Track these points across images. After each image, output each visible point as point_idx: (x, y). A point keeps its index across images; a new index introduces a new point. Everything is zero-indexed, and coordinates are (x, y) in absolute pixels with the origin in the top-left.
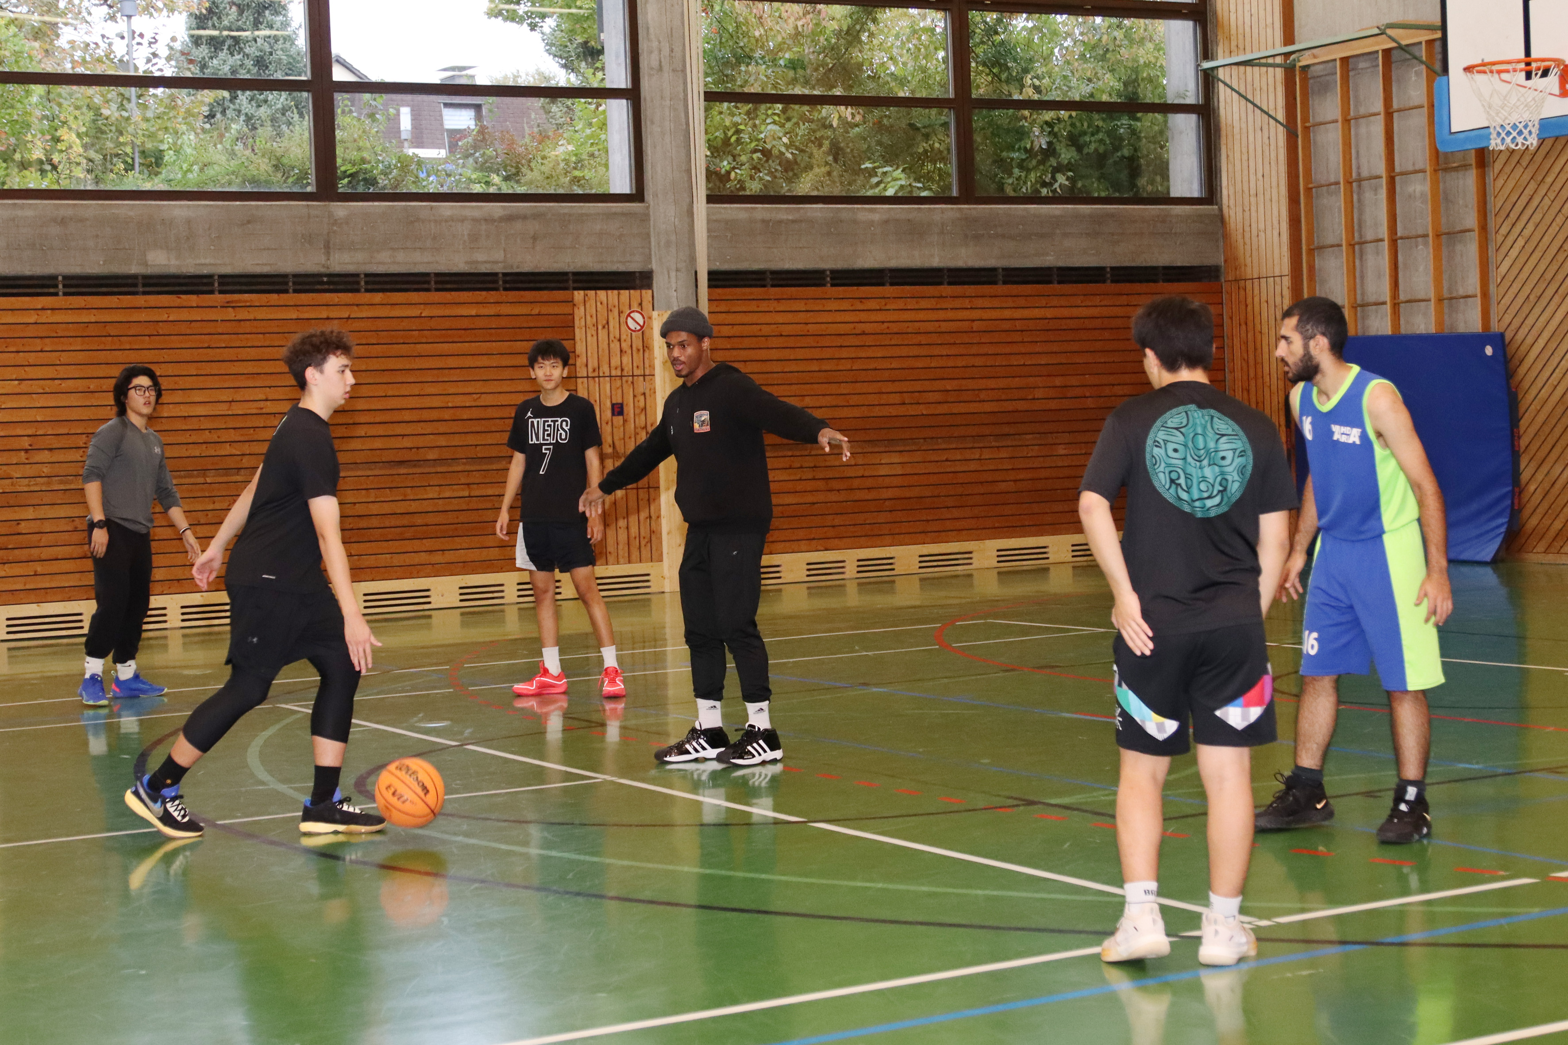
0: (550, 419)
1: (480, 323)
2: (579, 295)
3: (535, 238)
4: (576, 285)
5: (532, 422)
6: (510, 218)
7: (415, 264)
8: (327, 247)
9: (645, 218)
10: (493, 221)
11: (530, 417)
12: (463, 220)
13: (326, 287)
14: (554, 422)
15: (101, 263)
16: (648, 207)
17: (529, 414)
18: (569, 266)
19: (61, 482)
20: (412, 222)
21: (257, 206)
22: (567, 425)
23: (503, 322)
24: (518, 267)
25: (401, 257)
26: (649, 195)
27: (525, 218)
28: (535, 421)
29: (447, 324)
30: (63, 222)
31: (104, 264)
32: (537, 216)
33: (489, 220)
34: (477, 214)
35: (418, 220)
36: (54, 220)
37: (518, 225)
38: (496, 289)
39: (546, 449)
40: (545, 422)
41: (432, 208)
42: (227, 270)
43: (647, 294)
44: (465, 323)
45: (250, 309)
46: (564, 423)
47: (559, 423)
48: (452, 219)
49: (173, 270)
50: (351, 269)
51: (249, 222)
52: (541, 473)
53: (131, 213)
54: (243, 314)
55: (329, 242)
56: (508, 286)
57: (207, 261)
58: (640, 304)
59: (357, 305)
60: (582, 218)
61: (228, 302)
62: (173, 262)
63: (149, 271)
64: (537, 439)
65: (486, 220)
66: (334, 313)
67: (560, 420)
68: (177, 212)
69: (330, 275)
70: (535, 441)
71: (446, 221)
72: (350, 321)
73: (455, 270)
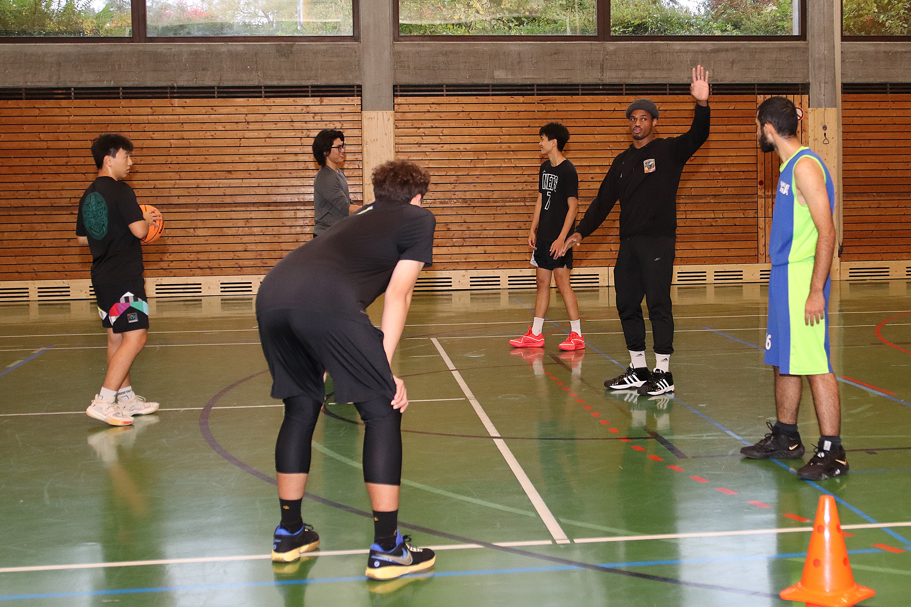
0: (552, 175)
2: (760, 97)
3: (733, 63)
4: (759, 92)
5: (544, 176)
6: (717, 51)
7: (656, 78)
8: (602, 69)
9: (806, 50)
10: (706, 52)
12: (687, 52)
13: (602, 92)
16: (807, 44)
17: (544, 171)
18: (754, 80)
20: (655, 53)
21: (560, 44)
22: (557, 181)
24: (721, 81)
25: (647, 74)
26: (809, 37)
27: (727, 50)
28: (546, 175)
29: (675, 114)
30: (446, 54)
31: (469, 78)
32: (734, 49)
33: (704, 52)
34: (696, 48)
35: (659, 52)
36: (442, 53)
37: (723, 55)
39: (549, 194)
40: (549, 176)
41: (668, 44)
42: (542, 82)
43: (805, 97)
45: (554, 105)
48: (680, 51)
49: (509, 82)
50: (616, 81)
51: (555, 53)
52: (545, 209)
53: (486, 49)
54: (549, 108)
55: (603, 65)
56: (715, 92)
57: (530, 76)
58: (801, 104)
59: (620, 103)
60: (763, 51)
61: (541, 101)
62: (510, 77)
63: (495, 82)
64: (546, 187)
65: (702, 52)
66: (606, 107)
67: (555, 176)
68: (512, 48)
69: (603, 85)
71: (677, 53)
72: (615, 112)
73: (681, 82)
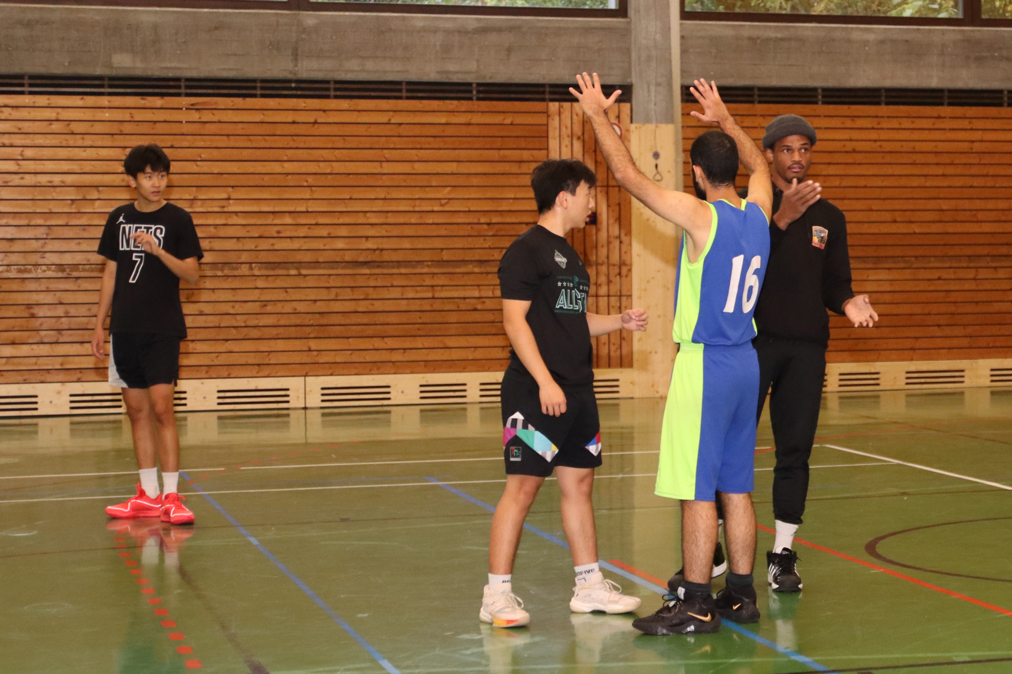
0: (143, 226)
1: (450, 131)
2: (554, 106)
3: (509, 50)
4: (552, 97)
5: (124, 228)
6: (484, 30)
7: (385, 72)
8: (295, 56)
9: (626, 32)
10: (467, 32)
11: (121, 223)
12: (436, 31)
13: (294, 92)
14: (148, 229)
15: (66, 64)
16: (629, 23)
17: (121, 219)
18: (544, 78)
19: (20, 271)
20: (382, 32)
21: (225, 14)
22: (161, 233)
23: (475, 131)
24: (491, 78)
25: (370, 65)
26: (631, 12)
27: (500, 30)
28: (127, 227)
29: (417, 131)
30: (29, 24)
31: (69, 66)
32: (511, 29)
33: (462, 32)
34: (449, 25)
35: (390, 30)
36: (20, 22)
37: (493, 37)
38: (470, 99)
39: (136, 257)
40: (137, 228)
41: (404, 18)
42: (194, 74)
43: (627, 107)
44: (434, 131)
45: (215, 112)
46: (158, 231)
47: (153, 230)
48: (424, 30)
49: (139, 73)
50: (320, 76)
51: (216, 28)
52: (131, 281)
53: (97, 18)
54: (207, 116)
55: (297, 49)
56: (481, 95)
57: (173, 65)
58: (620, 117)
59: (324, 111)
60: (558, 32)
61: (192, 105)
62: (139, 65)
63: (114, 73)
64: (128, 245)
65: (459, 32)
66: (301, 117)
67: (154, 227)
68: (145, 18)
69: (298, 81)
70: (125, 248)
71: (419, 32)
72: (316, 126)
73: (425, 79)
